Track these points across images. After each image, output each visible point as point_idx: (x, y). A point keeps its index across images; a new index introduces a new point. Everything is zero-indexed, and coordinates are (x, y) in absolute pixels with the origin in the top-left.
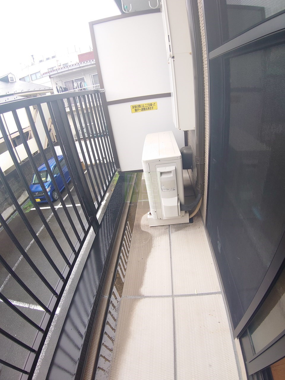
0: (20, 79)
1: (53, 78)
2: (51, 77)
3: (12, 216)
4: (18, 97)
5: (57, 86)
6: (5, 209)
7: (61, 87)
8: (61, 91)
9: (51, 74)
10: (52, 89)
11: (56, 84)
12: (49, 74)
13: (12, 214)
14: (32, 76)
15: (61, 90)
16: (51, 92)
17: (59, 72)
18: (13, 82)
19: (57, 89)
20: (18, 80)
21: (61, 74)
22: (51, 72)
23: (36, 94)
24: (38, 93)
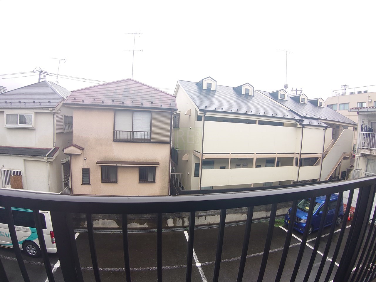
0: (328, 106)
1: (361, 114)
2: (359, 113)
3: (261, 220)
4: (322, 123)
5: (363, 124)
6: (260, 211)
7: (366, 126)
8: (365, 131)
9: (360, 110)
10: (357, 125)
11: (363, 122)
12: (358, 111)
13: (263, 218)
14: (340, 106)
15: (366, 129)
16: (354, 127)
17: (369, 110)
18: (321, 107)
19: (362, 127)
20: (326, 107)
21: (370, 113)
22: (361, 108)
23: (340, 125)
24: (341, 125)
